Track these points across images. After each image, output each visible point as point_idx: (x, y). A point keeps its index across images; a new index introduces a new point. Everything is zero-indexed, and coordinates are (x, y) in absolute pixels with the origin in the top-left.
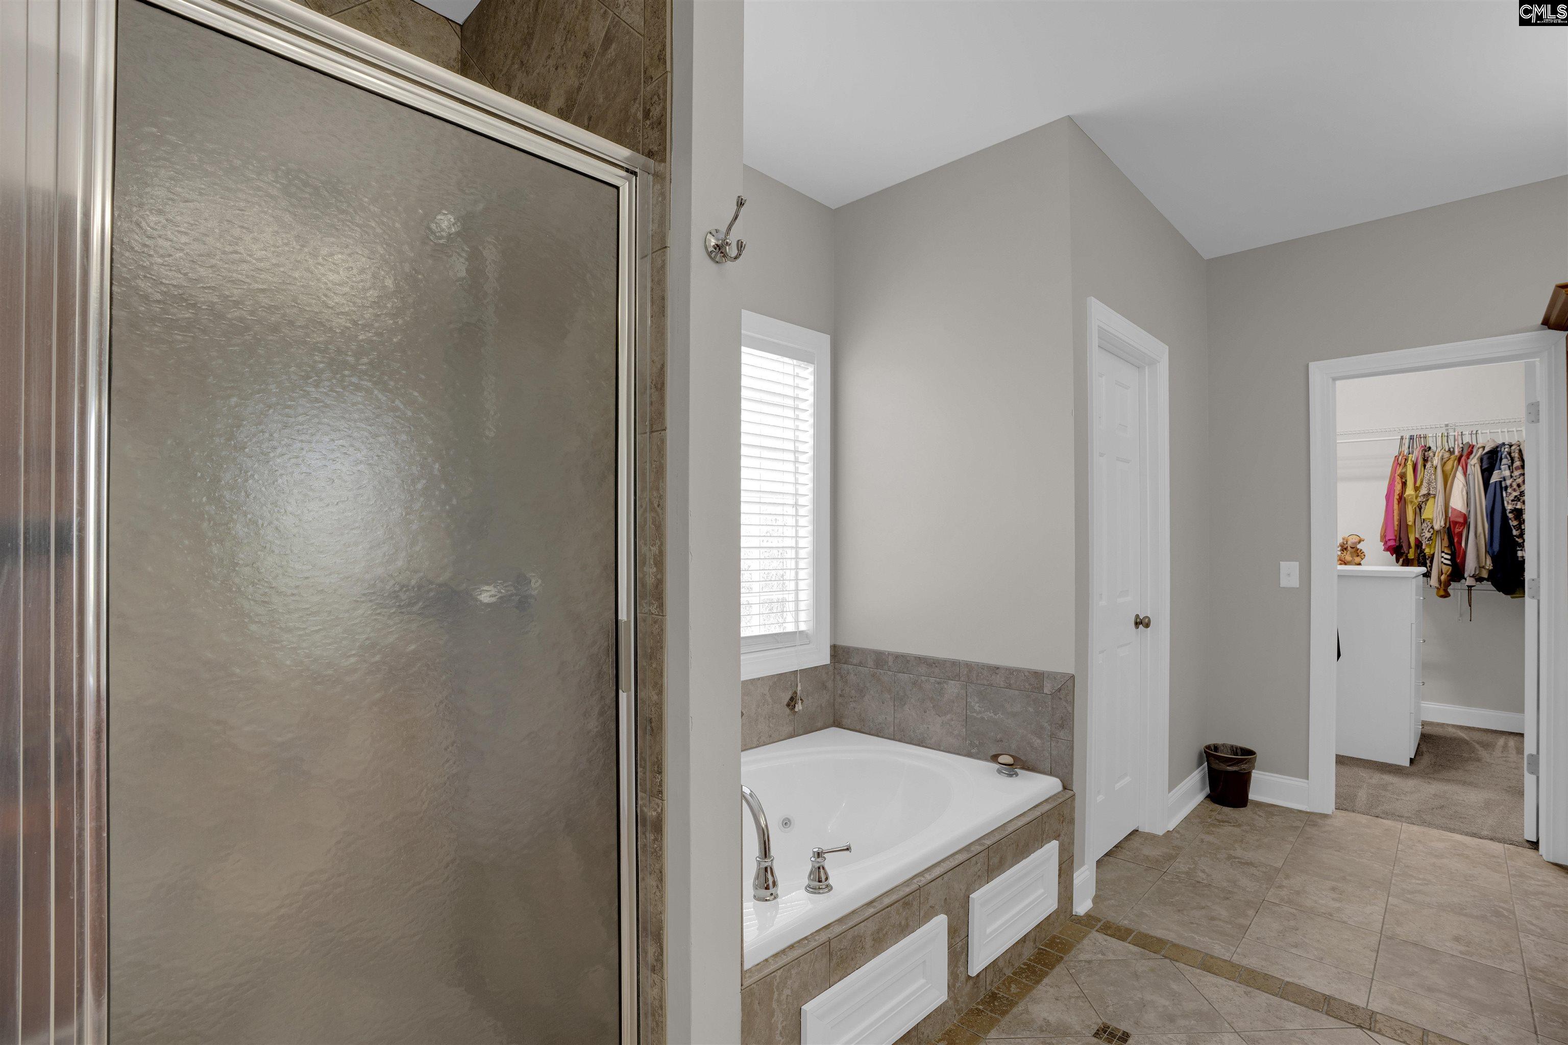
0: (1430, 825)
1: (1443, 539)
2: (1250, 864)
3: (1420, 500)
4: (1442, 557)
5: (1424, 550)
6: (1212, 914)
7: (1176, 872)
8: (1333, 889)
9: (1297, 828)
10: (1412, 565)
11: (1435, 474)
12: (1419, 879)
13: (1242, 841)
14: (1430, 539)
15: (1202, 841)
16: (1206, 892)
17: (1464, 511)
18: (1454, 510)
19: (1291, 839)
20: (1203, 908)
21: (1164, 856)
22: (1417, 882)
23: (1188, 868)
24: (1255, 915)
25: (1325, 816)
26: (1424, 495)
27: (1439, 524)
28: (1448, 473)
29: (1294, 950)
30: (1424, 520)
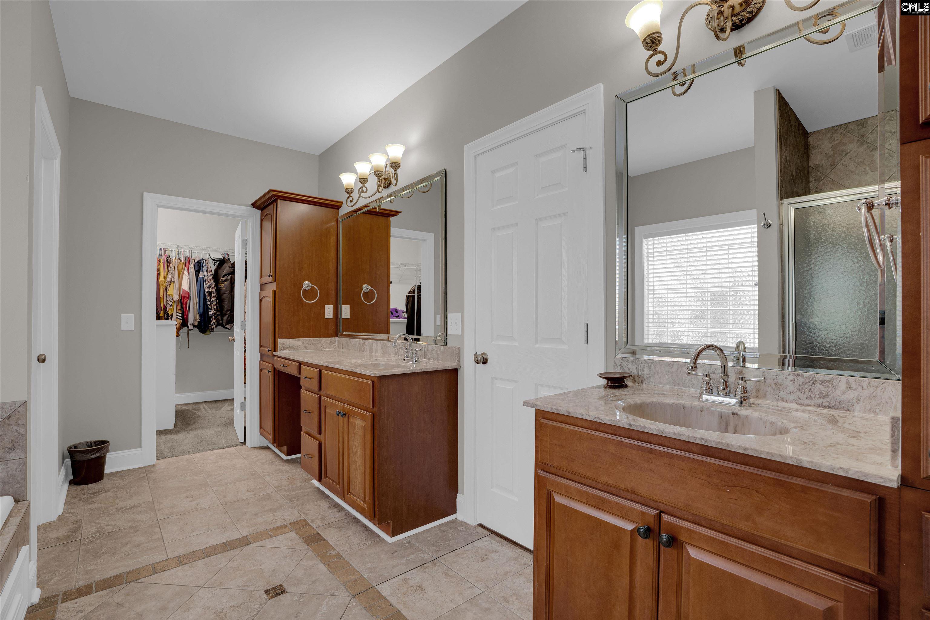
0: (203, 451)
1: (178, 306)
2: (134, 507)
3: (166, 284)
4: (177, 315)
5: (168, 312)
6: (136, 543)
7: (89, 535)
8: (187, 497)
9: (143, 477)
10: (162, 320)
11: (174, 271)
12: (217, 475)
13: (118, 498)
14: (171, 305)
15: (91, 510)
16: (121, 535)
17: (188, 291)
18: (184, 290)
19: (145, 484)
20: (127, 543)
21: (71, 532)
22: (217, 476)
23: (96, 529)
24: (160, 530)
25: (153, 466)
26: (169, 281)
27: (176, 298)
28: (180, 270)
29: (194, 534)
30: (168, 295)
